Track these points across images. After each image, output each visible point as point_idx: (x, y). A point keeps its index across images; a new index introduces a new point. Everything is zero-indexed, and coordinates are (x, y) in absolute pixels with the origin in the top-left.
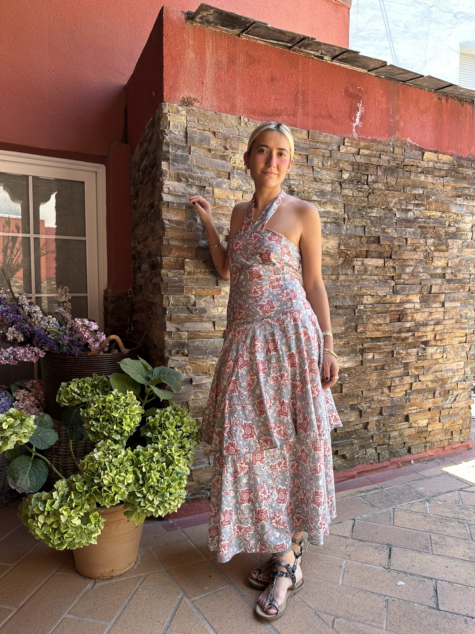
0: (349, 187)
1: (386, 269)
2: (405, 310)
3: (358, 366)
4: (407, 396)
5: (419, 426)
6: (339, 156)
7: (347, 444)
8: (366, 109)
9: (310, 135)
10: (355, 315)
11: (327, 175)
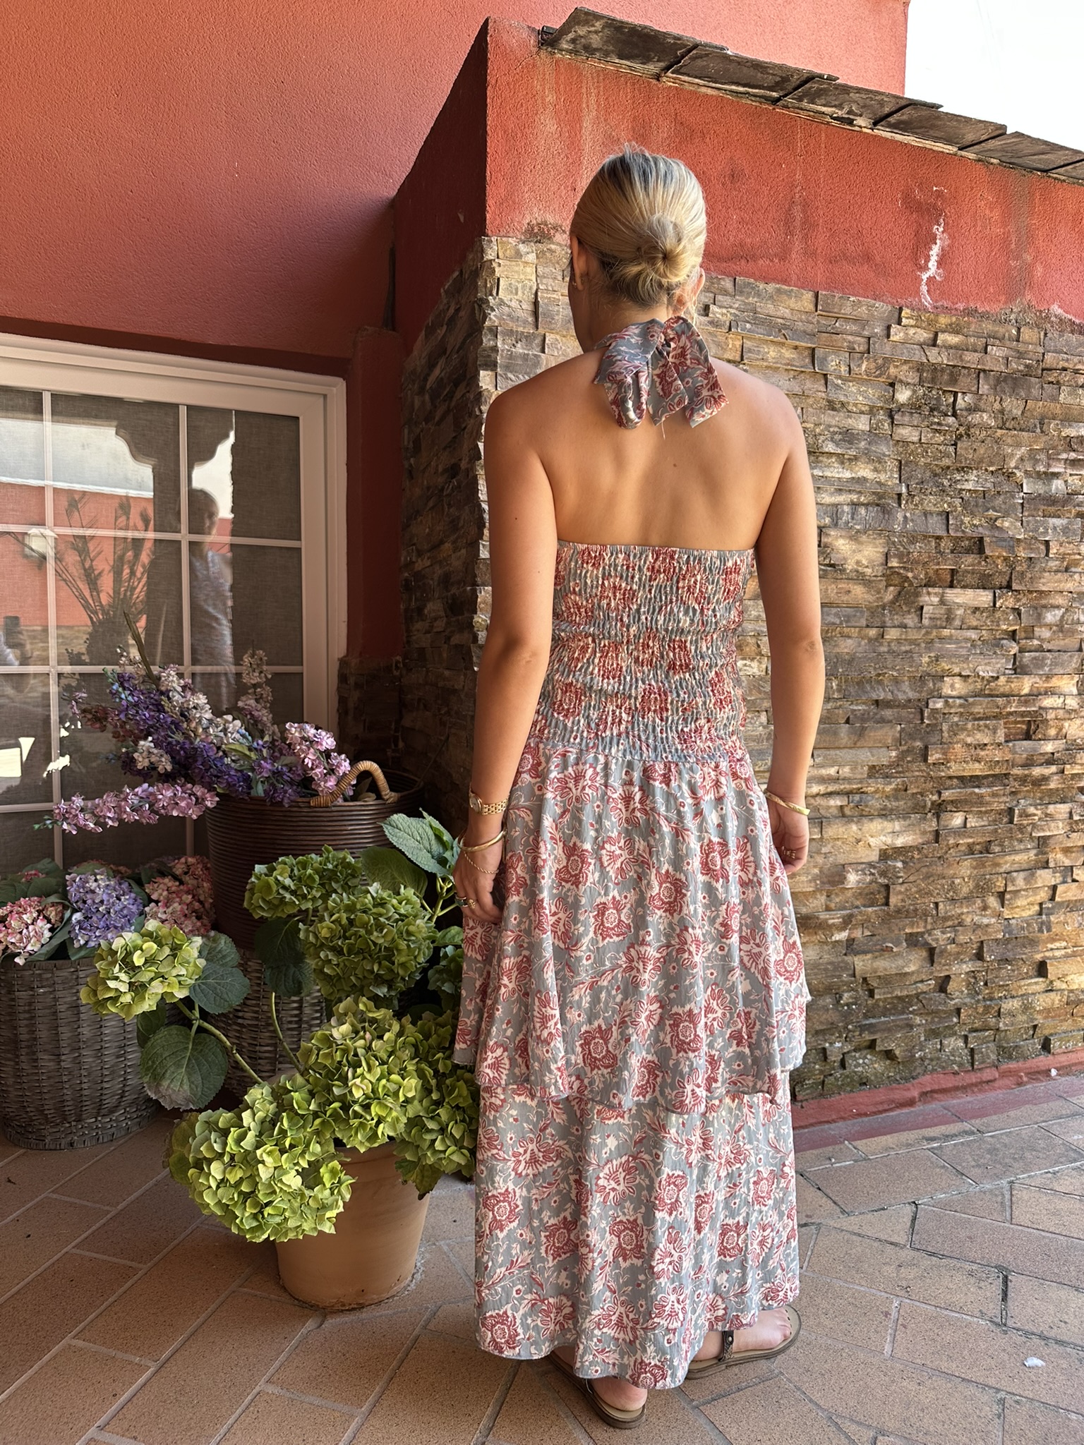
0: (910, 421)
1: (998, 614)
2: (1041, 712)
3: (928, 843)
4: (1044, 917)
5: (1071, 988)
6: (887, 350)
7: (898, 1026)
8: (952, 237)
9: (820, 303)
10: (922, 722)
11: (859, 395)
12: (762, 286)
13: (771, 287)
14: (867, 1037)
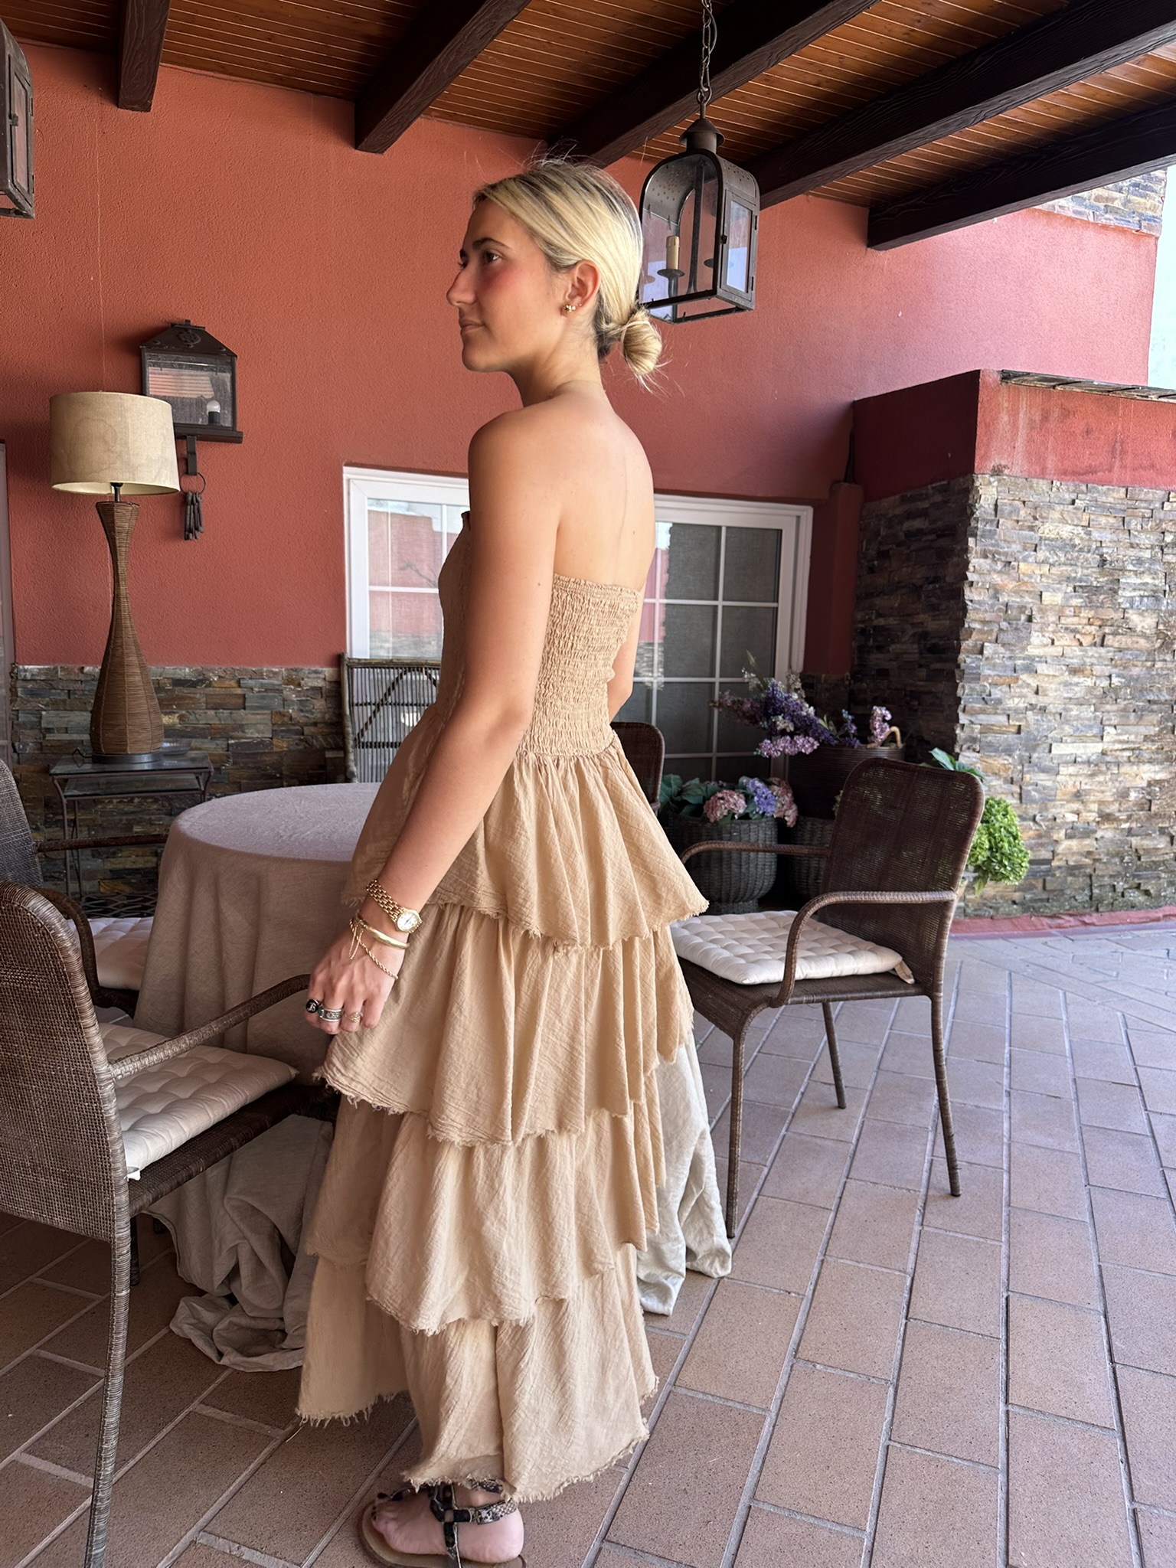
7: (1153, 877)
9: (1128, 493)
12: (1100, 488)
13: (1105, 488)
14: (1137, 881)
